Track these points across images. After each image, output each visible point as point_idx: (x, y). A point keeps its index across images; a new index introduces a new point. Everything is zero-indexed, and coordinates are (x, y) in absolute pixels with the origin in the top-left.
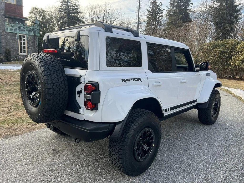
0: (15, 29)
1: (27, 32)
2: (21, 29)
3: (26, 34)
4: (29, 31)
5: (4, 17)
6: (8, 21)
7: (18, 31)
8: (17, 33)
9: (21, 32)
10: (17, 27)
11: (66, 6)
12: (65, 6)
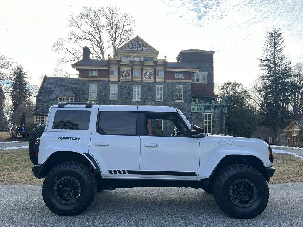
0: (200, 109)
1: (213, 110)
2: (207, 107)
3: (212, 113)
4: (215, 109)
5: (190, 98)
6: (198, 101)
7: (203, 110)
8: (202, 113)
9: (207, 111)
10: (203, 107)
11: (273, 72)
12: (271, 72)
